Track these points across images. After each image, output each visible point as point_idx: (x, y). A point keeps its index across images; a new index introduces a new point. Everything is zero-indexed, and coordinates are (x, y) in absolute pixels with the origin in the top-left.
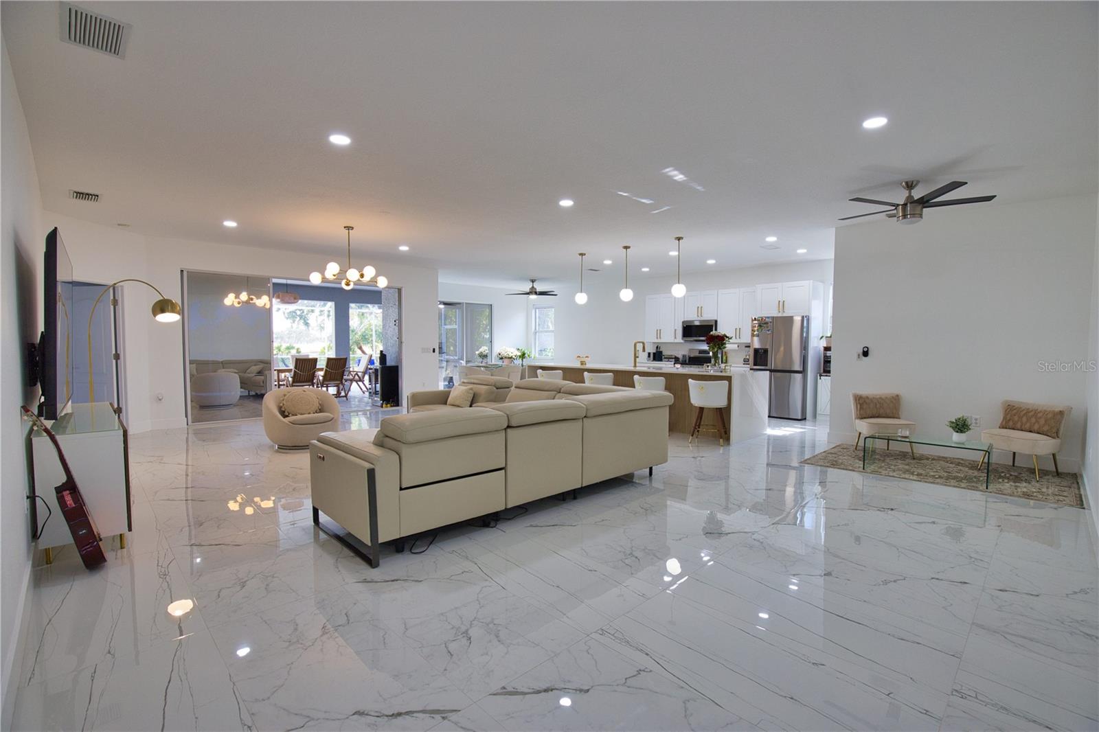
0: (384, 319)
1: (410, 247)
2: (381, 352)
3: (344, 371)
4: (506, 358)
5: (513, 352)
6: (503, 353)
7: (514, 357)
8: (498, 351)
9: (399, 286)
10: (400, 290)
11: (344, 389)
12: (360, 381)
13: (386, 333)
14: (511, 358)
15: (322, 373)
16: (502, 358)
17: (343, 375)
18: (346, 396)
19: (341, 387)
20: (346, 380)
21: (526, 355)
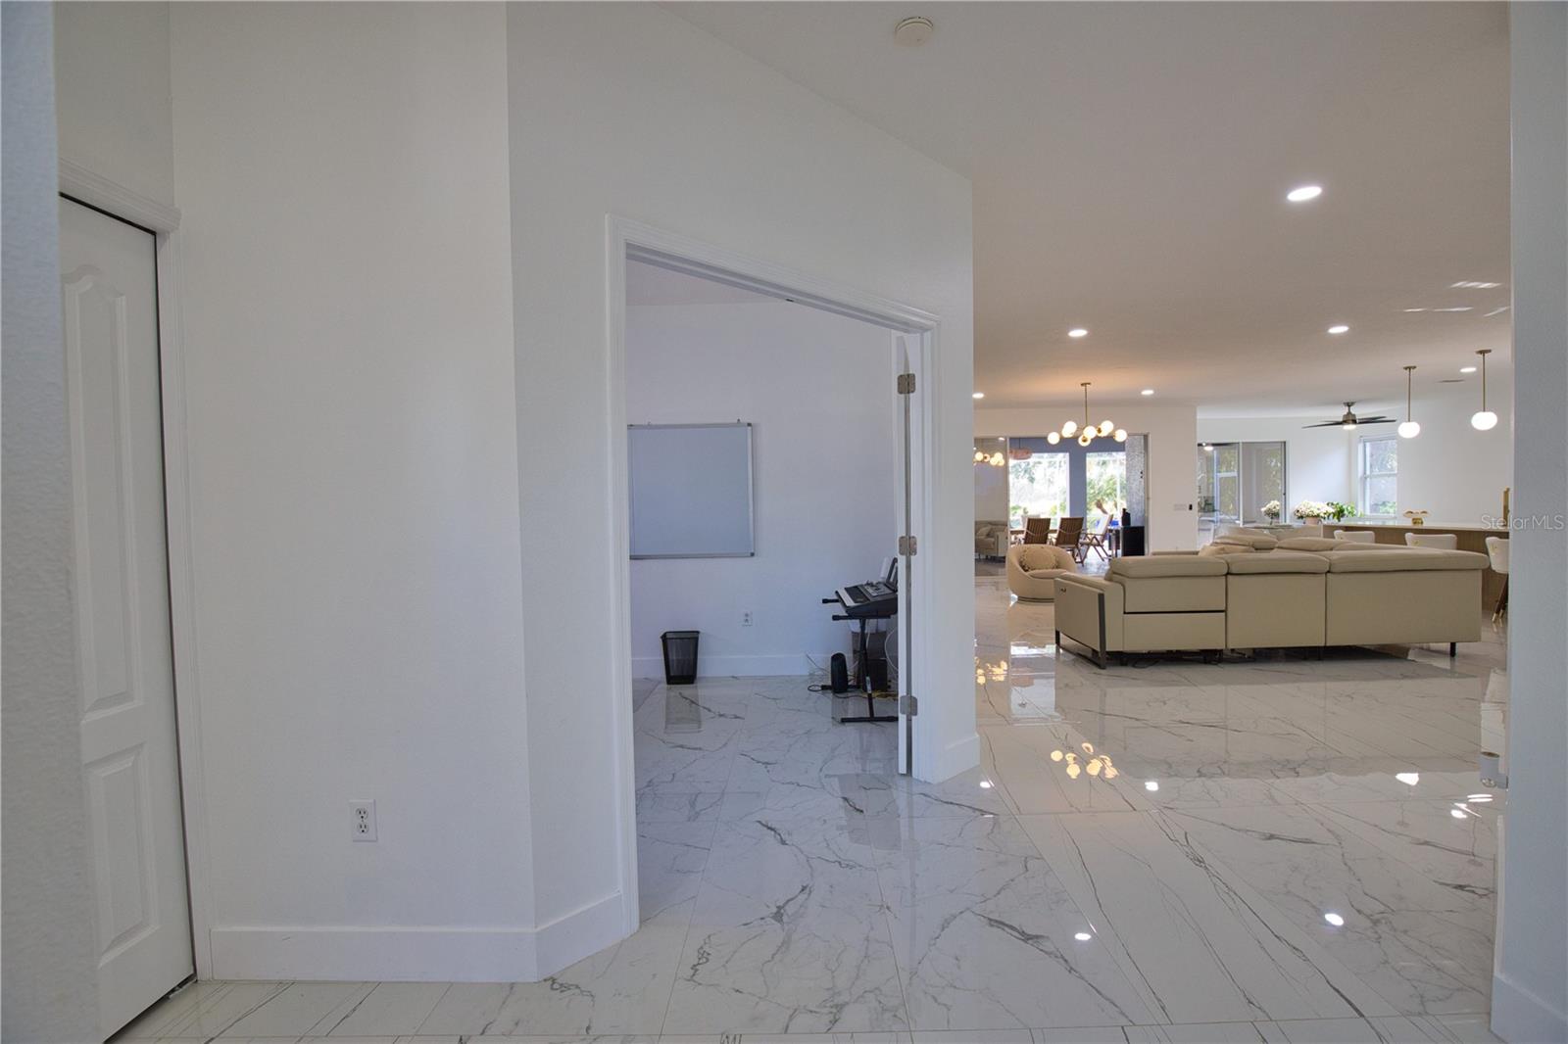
0: (1129, 469)
1: (1155, 390)
2: (1124, 510)
3: (1080, 533)
4: (1308, 516)
5: (1321, 507)
6: (1304, 509)
7: (1322, 515)
8: (1296, 507)
9: (1145, 432)
10: (1146, 437)
11: (1079, 554)
12: (1099, 545)
13: (1131, 488)
14: (1318, 516)
15: (1055, 535)
16: (1302, 517)
17: (1078, 538)
18: (1082, 562)
19: (1076, 551)
20: (1082, 545)
21: (1346, 512)
